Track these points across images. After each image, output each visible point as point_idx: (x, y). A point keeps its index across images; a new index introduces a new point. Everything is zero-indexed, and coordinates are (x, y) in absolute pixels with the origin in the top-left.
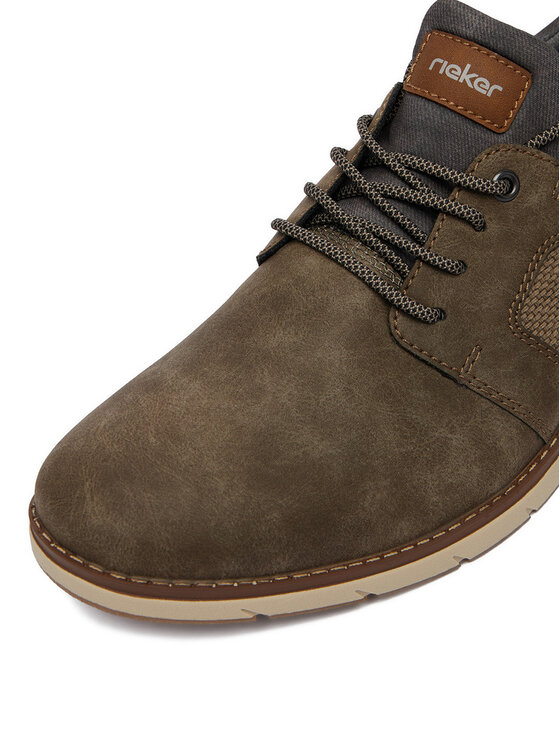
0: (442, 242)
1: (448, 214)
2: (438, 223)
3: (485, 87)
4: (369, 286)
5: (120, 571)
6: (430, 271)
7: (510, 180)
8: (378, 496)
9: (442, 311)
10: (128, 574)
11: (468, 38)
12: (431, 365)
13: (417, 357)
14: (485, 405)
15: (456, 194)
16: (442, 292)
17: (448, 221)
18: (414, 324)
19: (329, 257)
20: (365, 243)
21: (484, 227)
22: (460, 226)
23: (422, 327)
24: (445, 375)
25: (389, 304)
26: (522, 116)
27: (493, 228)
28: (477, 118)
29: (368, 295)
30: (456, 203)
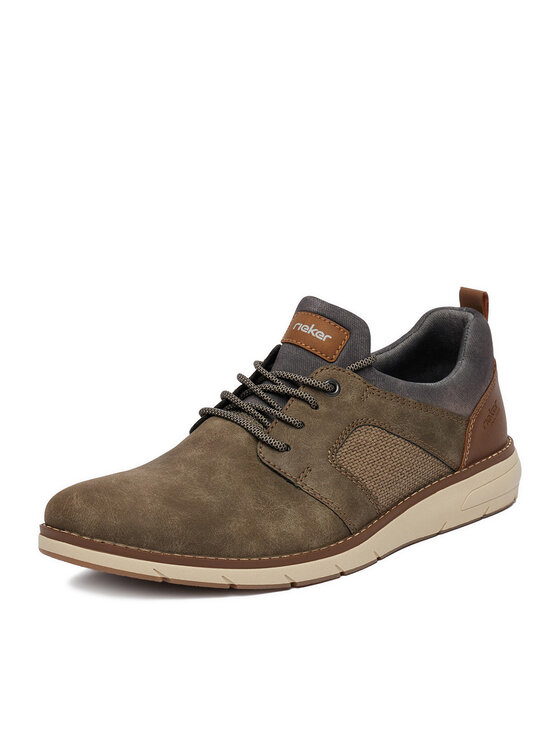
0: (292, 411)
1: (295, 397)
2: (290, 402)
3: (322, 336)
4: (246, 429)
5: (88, 536)
6: (283, 424)
7: (334, 384)
8: (238, 525)
9: (288, 446)
10: (92, 537)
11: (315, 313)
12: (279, 475)
13: (272, 469)
14: (311, 499)
15: (301, 388)
16: (288, 436)
17: (296, 402)
18: (271, 452)
19: (227, 419)
20: (248, 413)
21: (317, 408)
22: (302, 404)
23: (276, 453)
24: (289, 481)
25: (257, 439)
26: (343, 353)
27: (322, 408)
28: (318, 353)
29: (246, 435)
30: (301, 392)
